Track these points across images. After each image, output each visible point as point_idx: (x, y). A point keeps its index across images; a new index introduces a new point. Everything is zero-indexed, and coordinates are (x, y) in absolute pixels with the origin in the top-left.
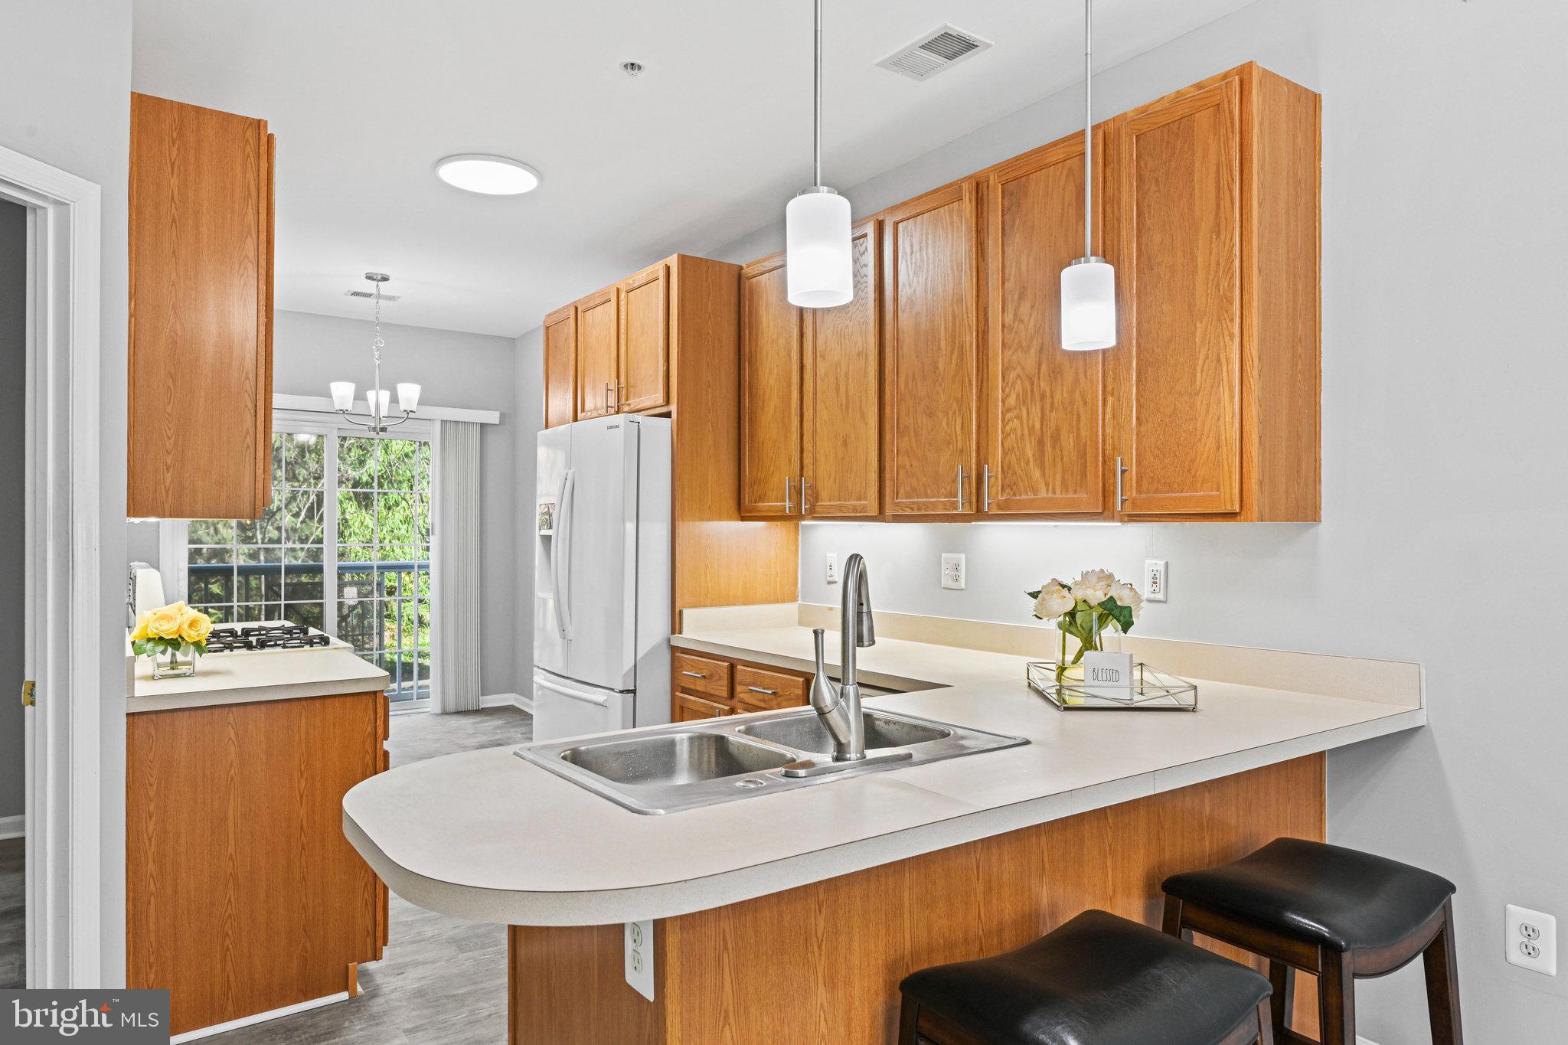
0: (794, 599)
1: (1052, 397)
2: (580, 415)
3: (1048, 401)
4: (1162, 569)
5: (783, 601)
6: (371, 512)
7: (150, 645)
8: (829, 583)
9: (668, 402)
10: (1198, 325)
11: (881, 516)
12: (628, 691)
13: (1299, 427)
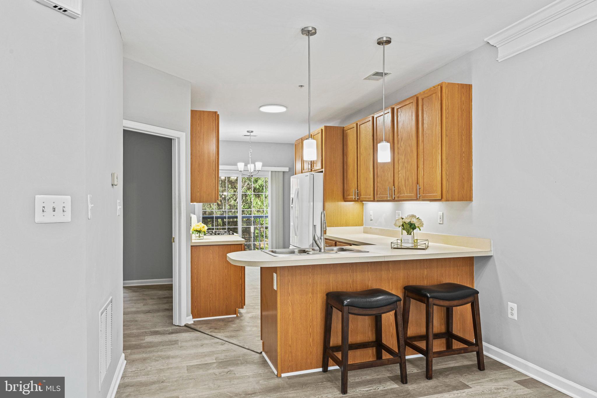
0: (362, 225)
1: (407, 168)
2: (303, 171)
3: (406, 169)
4: (442, 214)
5: (359, 226)
6: (259, 199)
7: (195, 232)
8: (371, 220)
9: (322, 168)
10: (434, 150)
11: (374, 201)
13: (464, 176)
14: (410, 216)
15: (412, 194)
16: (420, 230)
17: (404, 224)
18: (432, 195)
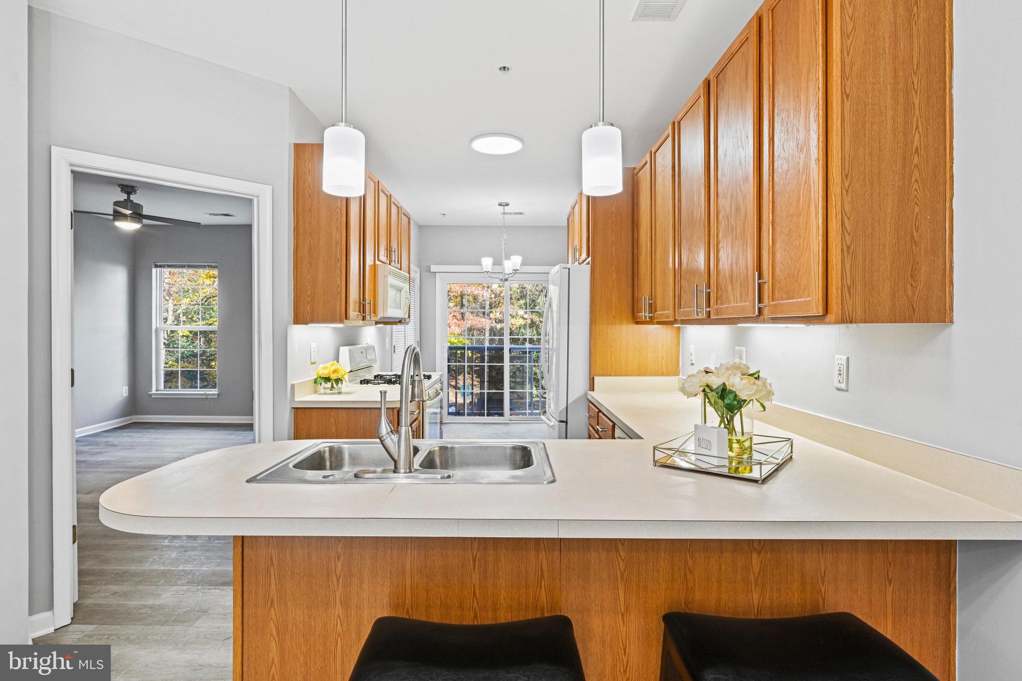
0: (676, 374)
4: (845, 363)
5: (668, 375)
8: (692, 364)
12: (561, 421)
13: (915, 234)
14: (727, 368)
15: (745, 302)
16: (765, 410)
17: (707, 390)
18: (796, 302)
